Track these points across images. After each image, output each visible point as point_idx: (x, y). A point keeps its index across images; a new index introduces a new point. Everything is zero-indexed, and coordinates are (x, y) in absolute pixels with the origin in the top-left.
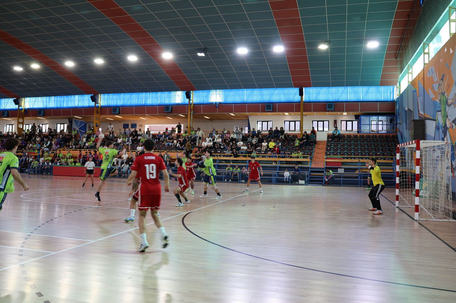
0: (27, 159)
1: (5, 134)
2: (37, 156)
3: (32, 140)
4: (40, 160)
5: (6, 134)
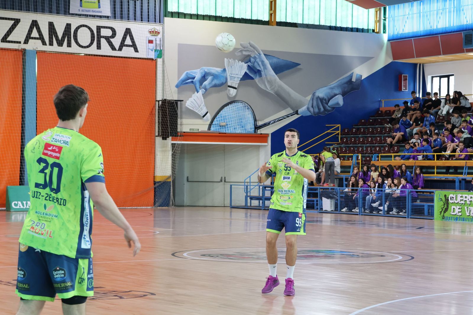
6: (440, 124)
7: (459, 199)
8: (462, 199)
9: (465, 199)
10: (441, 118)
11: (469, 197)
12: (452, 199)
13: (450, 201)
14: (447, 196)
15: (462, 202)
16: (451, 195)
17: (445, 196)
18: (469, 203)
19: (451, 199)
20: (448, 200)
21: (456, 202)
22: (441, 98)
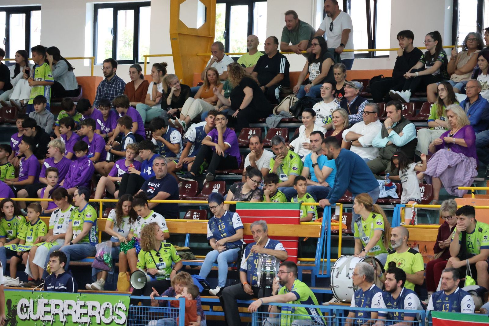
0: (244, 265)
1: (87, 74)
2: (313, 241)
3: (272, 121)
4: (334, 274)
5: (92, 78)
6: (4, 126)
7: (41, 308)
8: (47, 309)
9: (54, 311)
10: (7, 112)
11: (63, 305)
12: (25, 309)
13: (20, 316)
14: (13, 304)
15: (49, 317)
16: (24, 301)
17: (9, 302)
18: (64, 320)
19: (22, 310)
20: (15, 312)
21: (34, 317)
22: (11, 62)
